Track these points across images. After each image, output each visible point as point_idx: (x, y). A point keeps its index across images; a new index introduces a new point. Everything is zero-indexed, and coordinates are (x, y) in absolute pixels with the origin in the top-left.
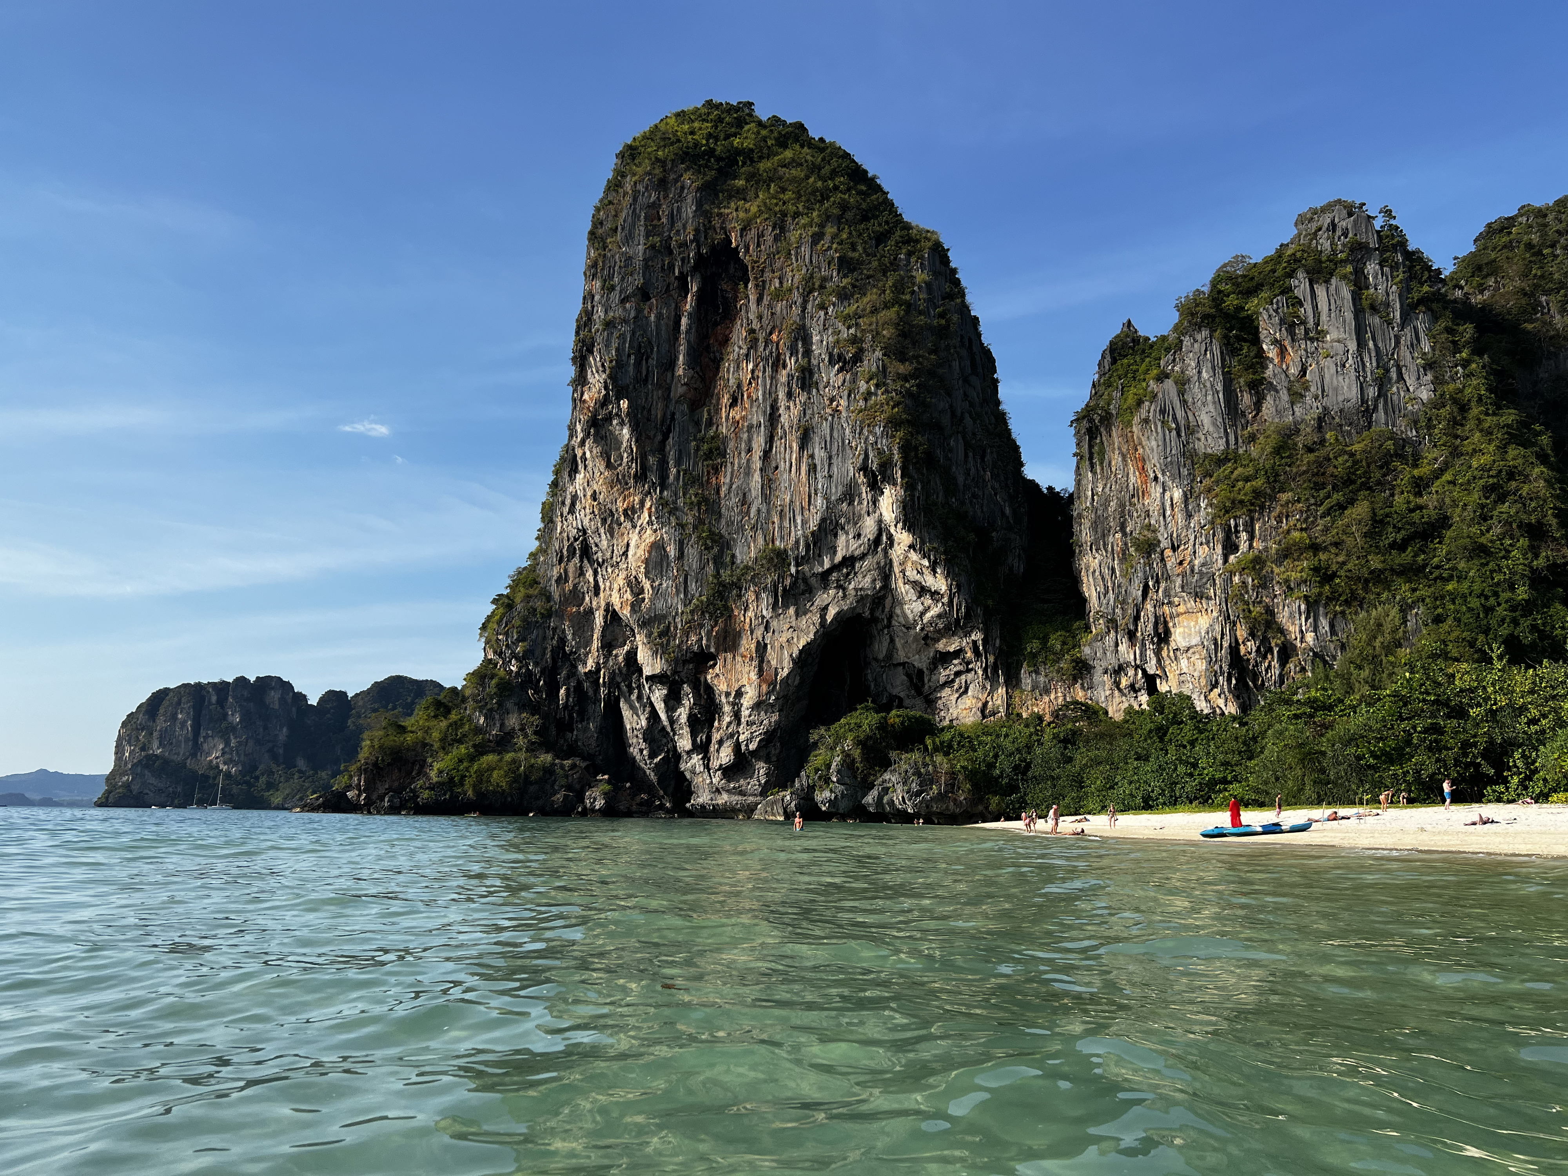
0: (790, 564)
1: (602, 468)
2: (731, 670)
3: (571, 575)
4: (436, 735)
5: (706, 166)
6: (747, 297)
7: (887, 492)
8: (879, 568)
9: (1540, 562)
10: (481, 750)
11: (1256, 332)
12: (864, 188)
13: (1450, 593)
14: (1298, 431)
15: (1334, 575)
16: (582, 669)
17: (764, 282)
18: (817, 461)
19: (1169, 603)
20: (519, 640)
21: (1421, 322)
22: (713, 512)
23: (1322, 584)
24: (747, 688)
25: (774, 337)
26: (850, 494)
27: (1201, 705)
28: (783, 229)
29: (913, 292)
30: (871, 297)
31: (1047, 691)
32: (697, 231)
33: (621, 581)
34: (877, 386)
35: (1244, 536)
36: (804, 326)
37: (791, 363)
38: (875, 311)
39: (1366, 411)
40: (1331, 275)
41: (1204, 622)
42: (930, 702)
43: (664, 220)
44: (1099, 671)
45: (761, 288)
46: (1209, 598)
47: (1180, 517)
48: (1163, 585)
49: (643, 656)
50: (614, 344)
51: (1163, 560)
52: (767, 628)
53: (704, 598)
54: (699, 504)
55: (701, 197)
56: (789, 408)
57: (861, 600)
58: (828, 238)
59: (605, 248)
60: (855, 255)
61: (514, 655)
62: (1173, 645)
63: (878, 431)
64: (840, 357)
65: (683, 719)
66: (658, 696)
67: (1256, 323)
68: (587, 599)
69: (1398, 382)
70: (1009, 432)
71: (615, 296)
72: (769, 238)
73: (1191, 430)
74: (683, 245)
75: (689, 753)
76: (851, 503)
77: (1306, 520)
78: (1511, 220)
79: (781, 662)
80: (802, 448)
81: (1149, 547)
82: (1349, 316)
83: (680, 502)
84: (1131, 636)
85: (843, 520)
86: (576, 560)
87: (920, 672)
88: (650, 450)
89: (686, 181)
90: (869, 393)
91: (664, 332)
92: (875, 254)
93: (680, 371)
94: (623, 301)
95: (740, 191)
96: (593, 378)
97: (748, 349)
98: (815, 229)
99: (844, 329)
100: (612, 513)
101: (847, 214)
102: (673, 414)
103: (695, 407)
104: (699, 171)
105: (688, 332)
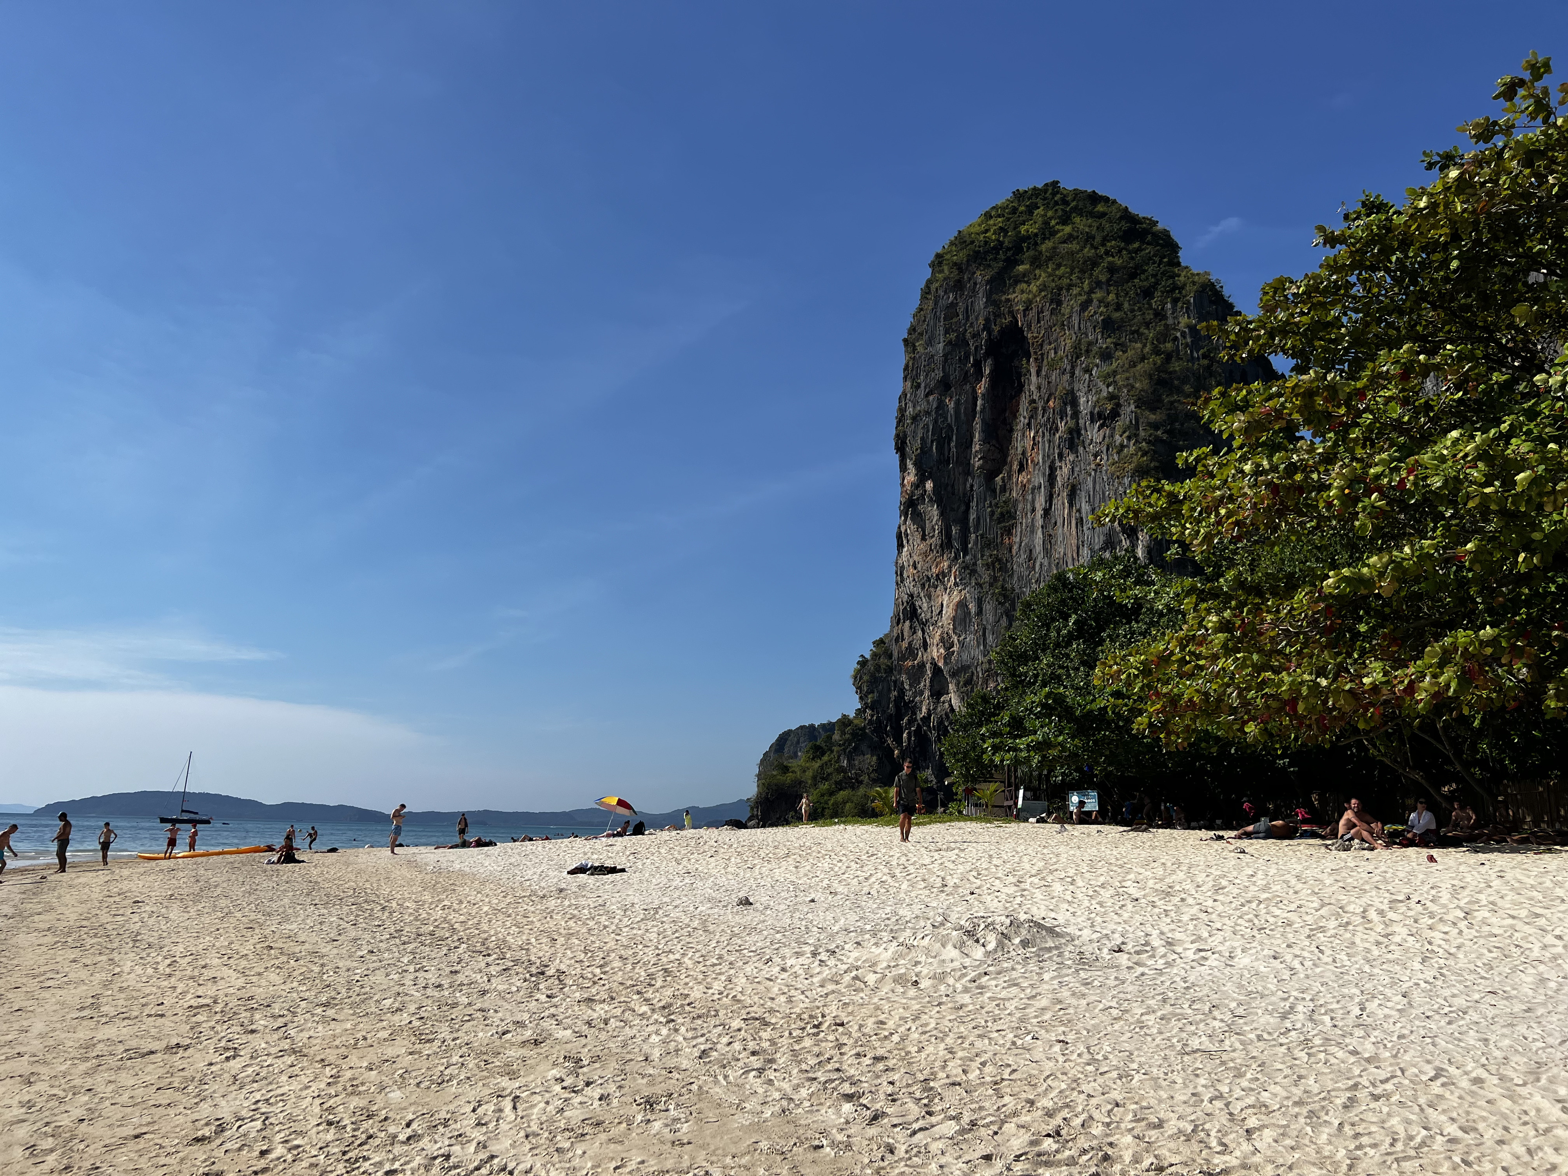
1: (919, 541)
3: (906, 634)
5: (995, 259)
6: (1029, 371)
16: (920, 716)
17: (1042, 355)
18: (1083, 515)
25: (1051, 403)
26: (1111, 543)
28: (1059, 303)
29: (1176, 338)
30: (1133, 351)
32: (987, 320)
33: (937, 638)
34: (1129, 438)
36: (1072, 392)
37: (1062, 426)
38: (1133, 365)
43: (961, 316)
45: (1039, 361)
50: (920, 435)
54: (993, 563)
55: (991, 289)
56: (1061, 468)
59: (915, 350)
60: (1120, 314)
63: (1126, 481)
68: (919, 654)
71: (921, 392)
72: (1046, 313)
74: (976, 335)
80: (1071, 505)
83: (979, 564)
86: (908, 623)
88: (954, 521)
89: (979, 276)
90: (1122, 446)
91: (962, 415)
92: (1140, 309)
93: (976, 447)
94: (927, 395)
95: (1024, 275)
96: (910, 465)
97: (1031, 417)
98: (1084, 298)
99: (1104, 388)
100: (929, 579)
101: (1115, 276)
102: (972, 486)
103: (990, 475)
104: (989, 266)
105: (983, 411)
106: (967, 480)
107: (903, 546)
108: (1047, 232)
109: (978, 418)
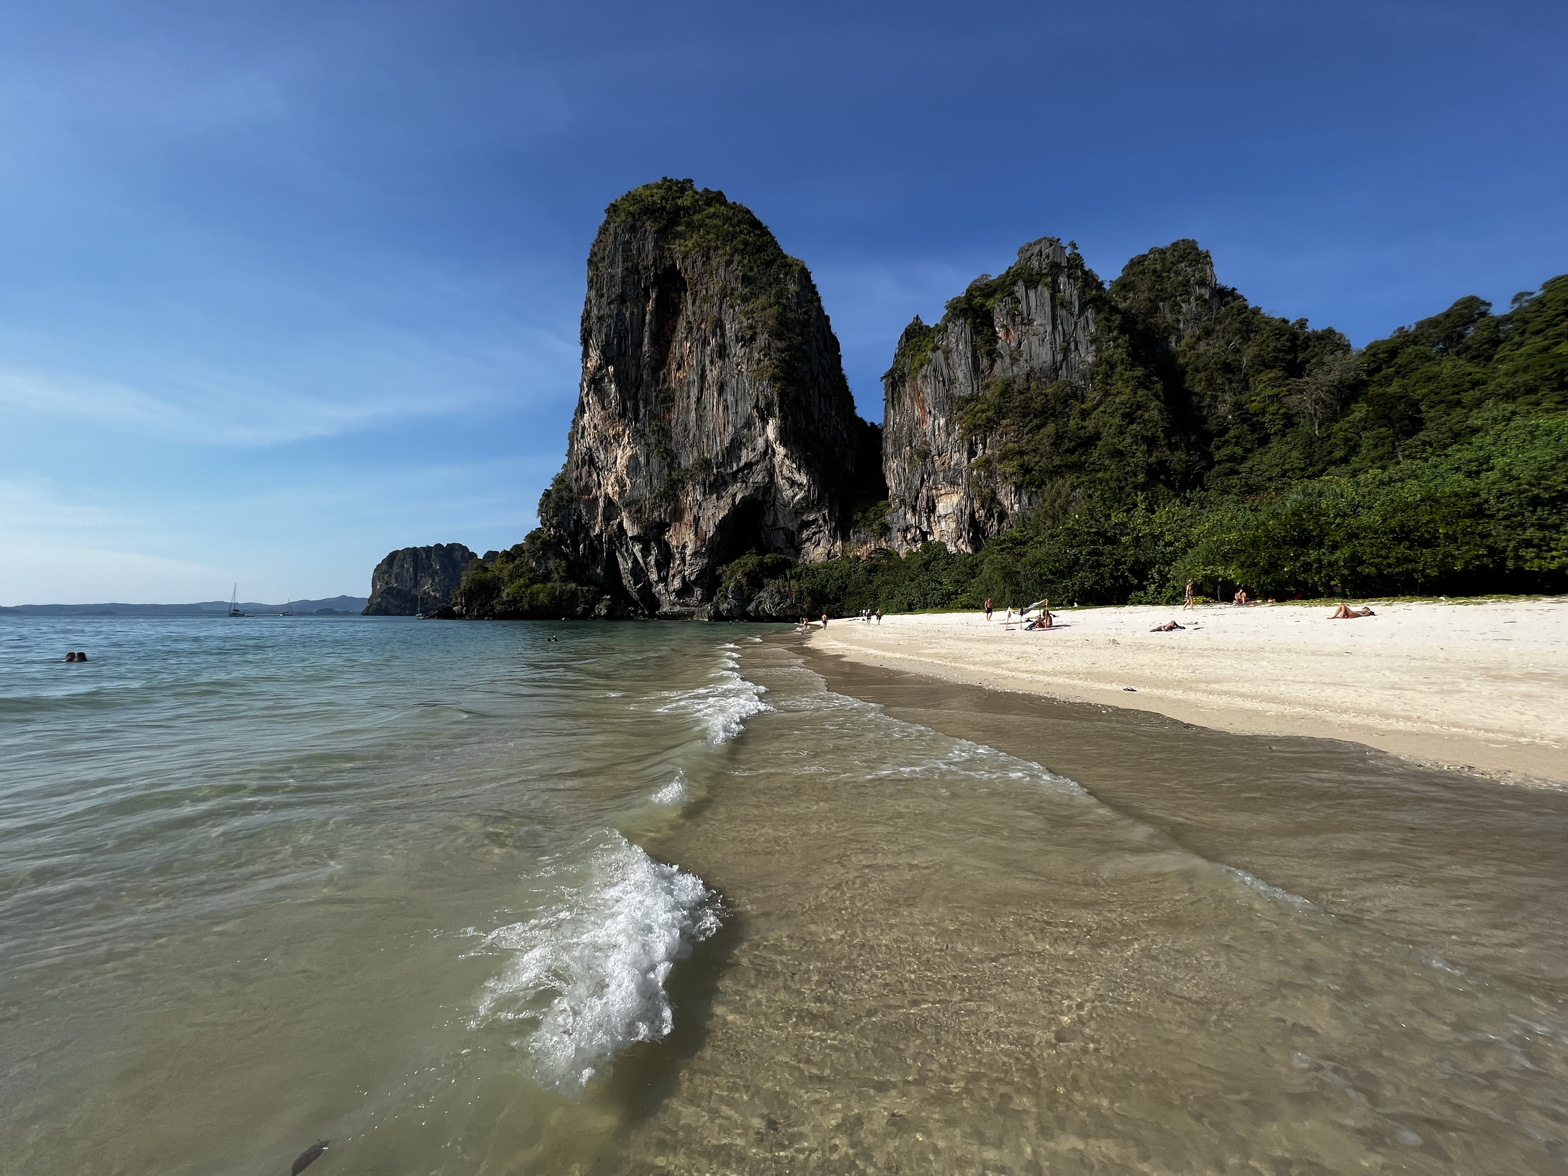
0: (713, 468)
1: (599, 410)
2: (679, 533)
3: (583, 476)
4: (506, 572)
5: (660, 217)
6: (686, 301)
7: (770, 422)
8: (767, 469)
9: (1152, 460)
10: (533, 581)
11: (993, 321)
12: (759, 232)
13: (1099, 479)
14: (1014, 382)
15: (1032, 469)
16: (592, 533)
17: (696, 291)
18: (729, 403)
19: (936, 488)
20: (554, 516)
21: (1090, 313)
22: (667, 437)
23: (1024, 475)
24: (689, 544)
25: (703, 326)
26: (749, 424)
27: (951, 548)
28: (708, 258)
29: (788, 298)
30: (762, 300)
31: (865, 543)
32: (655, 259)
33: (612, 479)
34: (765, 355)
35: (980, 446)
36: (720, 319)
37: (713, 342)
38: (764, 309)
39: (1056, 370)
40: (1038, 283)
41: (955, 499)
42: (798, 551)
43: (634, 252)
44: (895, 530)
45: (695, 295)
46: (959, 485)
47: (943, 435)
48: (932, 477)
49: (626, 524)
50: (604, 331)
51: (933, 462)
52: (700, 507)
53: (662, 489)
54: (658, 431)
55: (657, 238)
56: (711, 370)
57: (757, 489)
59: (597, 269)
60: (752, 274)
61: (552, 525)
62: (937, 514)
63: (765, 383)
64: (743, 338)
65: (653, 562)
66: (637, 548)
67: (992, 314)
68: (594, 491)
69: (1075, 351)
70: (847, 387)
71: (604, 301)
72: (699, 264)
73: (952, 382)
74: (646, 268)
75: (656, 582)
76: (749, 429)
77: (1017, 436)
78: (1144, 257)
79: (709, 527)
80: (720, 395)
81: (925, 455)
82: (1048, 309)
83: (647, 430)
84: (914, 508)
85: (744, 440)
86: (587, 467)
87: (793, 533)
88: (628, 396)
89: (648, 226)
90: (760, 360)
91: (636, 324)
92: (765, 274)
93: (645, 348)
94: (609, 304)
95: (682, 234)
96: (592, 353)
97: (687, 334)
98: (728, 257)
99: (745, 320)
100: (606, 438)
101: (748, 249)
102: (642, 375)
103: (655, 369)
104: (656, 221)
105: (650, 323)
106: (638, 370)
107: (584, 412)
108: (697, 208)
109: (647, 328)
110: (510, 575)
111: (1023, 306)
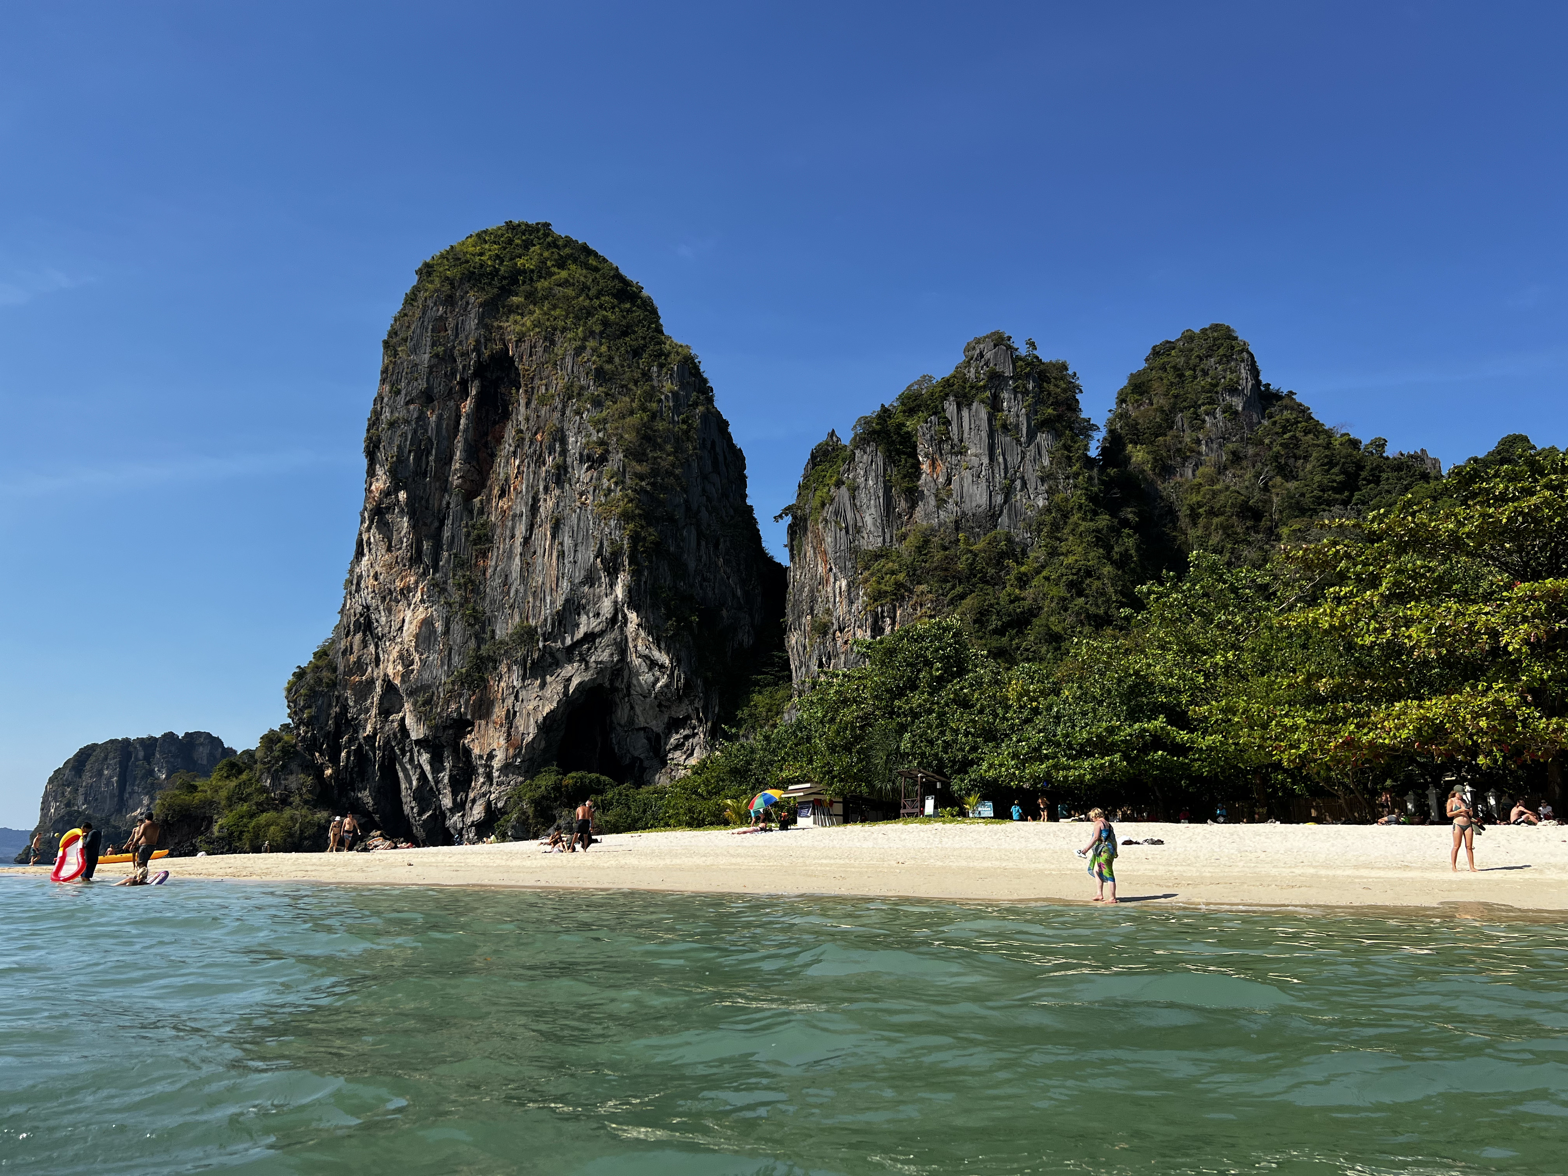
0: (538, 640)
1: (383, 552)
2: (484, 736)
3: (355, 647)
4: (223, 793)
5: (490, 284)
6: (518, 401)
7: (619, 577)
8: (616, 643)
10: (262, 808)
11: (915, 447)
14: (937, 533)
16: (362, 735)
17: (533, 388)
18: (566, 549)
20: (307, 707)
21: (1044, 439)
22: (478, 594)
24: (497, 753)
25: (539, 437)
26: (590, 579)
28: (553, 343)
29: (660, 401)
30: (622, 404)
32: (478, 341)
33: (395, 654)
34: (616, 484)
35: (888, 621)
36: (562, 430)
37: (549, 460)
38: (622, 417)
39: (993, 515)
40: (974, 398)
42: (665, 763)
43: (449, 332)
45: (530, 394)
47: (845, 603)
48: (833, 661)
49: (410, 721)
50: (397, 442)
51: (834, 639)
52: (516, 698)
53: (464, 670)
54: (466, 584)
55: (483, 312)
56: (545, 500)
57: (600, 672)
58: (589, 351)
59: (395, 355)
60: (611, 366)
61: (303, 721)
63: (613, 523)
65: (446, 780)
66: (424, 758)
67: (914, 439)
68: (370, 669)
69: (1021, 490)
71: (401, 399)
72: (540, 349)
73: (857, 530)
74: (465, 354)
75: (450, 810)
76: (591, 586)
77: (934, 609)
78: (1172, 344)
79: (528, 727)
80: (554, 537)
81: (826, 628)
82: (984, 434)
83: (450, 583)
85: (584, 601)
86: (359, 636)
87: (658, 735)
88: (425, 536)
89: (472, 297)
90: (610, 490)
91: (444, 431)
92: (629, 367)
93: (456, 465)
94: (407, 403)
95: (518, 307)
96: (380, 471)
97: (517, 447)
98: (579, 343)
99: (594, 432)
100: (390, 592)
101: (608, 331)
102: (448, 503)
103: (468, 497)
104: (484, 289)
105: (466, 430)
106: (443, 496)
107: (363, 555)
108: (543, 272)
109: (460, 437)
110: (229, 799)
111: (954, 428)
